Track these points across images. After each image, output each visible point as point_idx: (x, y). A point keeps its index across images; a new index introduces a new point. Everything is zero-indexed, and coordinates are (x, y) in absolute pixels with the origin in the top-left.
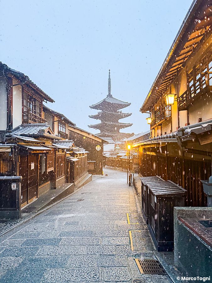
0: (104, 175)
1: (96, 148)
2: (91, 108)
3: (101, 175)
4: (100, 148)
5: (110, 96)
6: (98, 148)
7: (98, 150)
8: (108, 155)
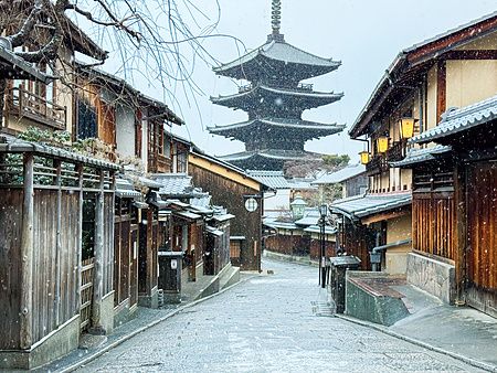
0: (264, 273)
1: (247, 205)
2: (218, 73)
3: (257, 272)
4: (256, 205)
5: (277, 37)
6: (251, 205)
7: (251, 210)
8: (271, 221)
